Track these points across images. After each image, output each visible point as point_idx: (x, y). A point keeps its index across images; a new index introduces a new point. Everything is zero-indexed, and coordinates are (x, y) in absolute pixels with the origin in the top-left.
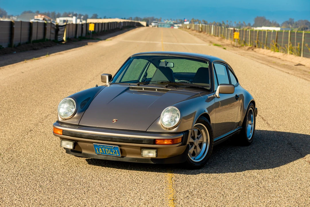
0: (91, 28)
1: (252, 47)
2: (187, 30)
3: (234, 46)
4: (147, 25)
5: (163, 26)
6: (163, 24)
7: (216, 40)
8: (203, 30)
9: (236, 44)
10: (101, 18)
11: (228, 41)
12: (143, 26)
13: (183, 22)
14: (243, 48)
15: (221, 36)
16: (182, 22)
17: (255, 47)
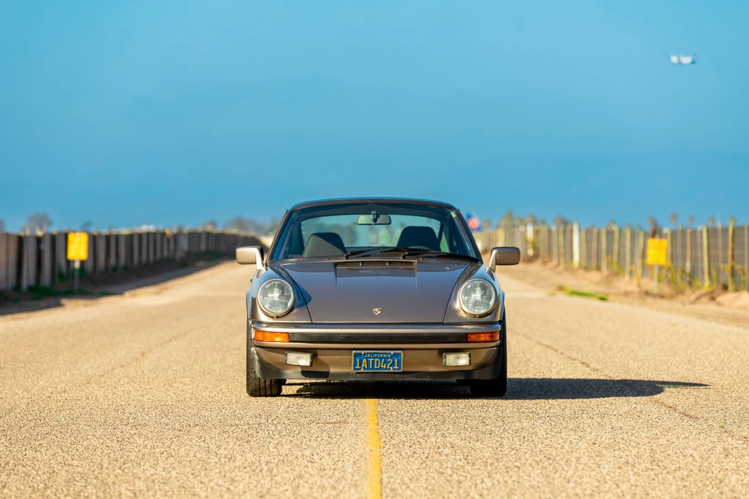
0: (78, 250)
1: (712, 291)
3: (647, 294)
7: (591, 281)
9: (652, 285)
11: (626, 283)
14: (680, 298)
15: (609, 264)
17: (725, 288)
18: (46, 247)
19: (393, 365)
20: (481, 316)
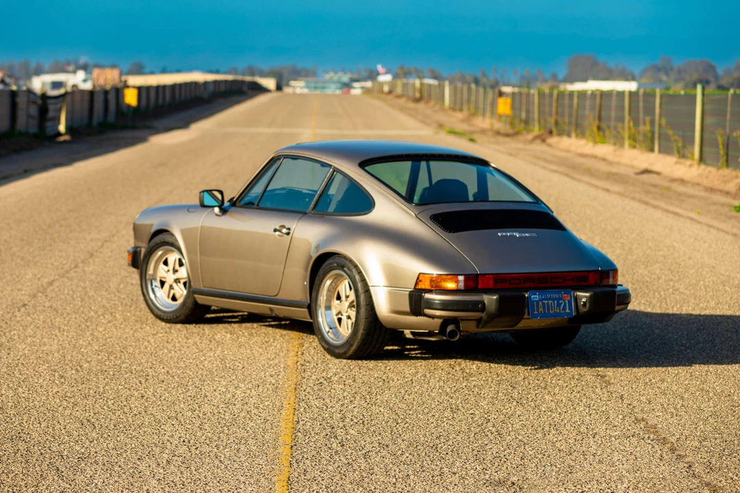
1: (542, 135)
2: (381, 96)
3: (498, 133)
4: (279, 88)
8: (425, 94)
9: (501, 126)
10: (153, 73)
11: (483, 122)
12: (267, 91)
14: (521, 138)
15: (469, 109)
16: (372, 75)
17: (551, 132)
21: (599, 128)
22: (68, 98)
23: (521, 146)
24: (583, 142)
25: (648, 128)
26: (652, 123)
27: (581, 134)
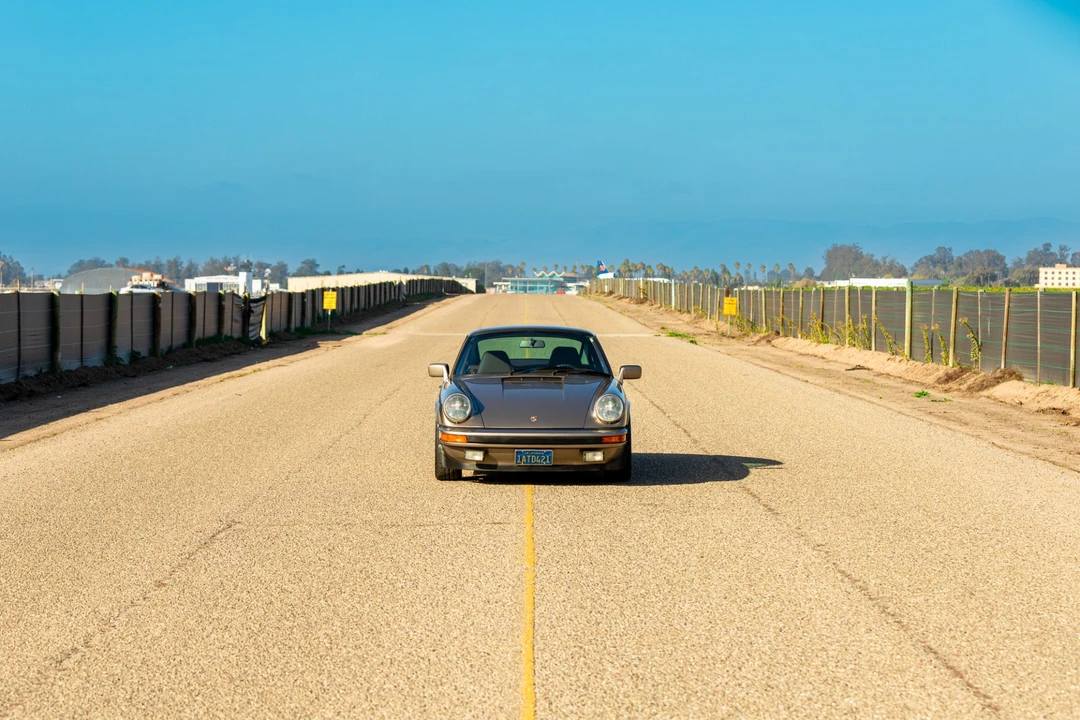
0: (330, 303)
1: (768, 336)
2: (602, 297)
3: (723, 335)
4: (480, 289)
5: (531, 289)
6: (530, 282)
7: (682, 322)
8: (650, 296)
9: (725, 327)
10: (328, 274)
11: (708, 325)
12: (467, 292)
13: (594, 272)
14: (746, 339)
15: (696, 311)
16: (592, 274)
17: (778, 334)
18: (308, 300)
19: (545, 460)
20: (612, 423)
21: (822, 327)
22: (269, 302)
23: (745, 347)
24: (808, 341)
25: (865, 326)
26: (869, 321)
27: (807, 335)
